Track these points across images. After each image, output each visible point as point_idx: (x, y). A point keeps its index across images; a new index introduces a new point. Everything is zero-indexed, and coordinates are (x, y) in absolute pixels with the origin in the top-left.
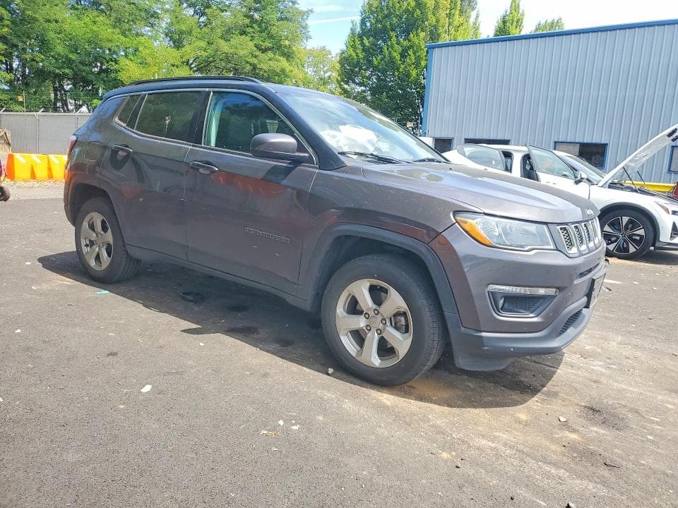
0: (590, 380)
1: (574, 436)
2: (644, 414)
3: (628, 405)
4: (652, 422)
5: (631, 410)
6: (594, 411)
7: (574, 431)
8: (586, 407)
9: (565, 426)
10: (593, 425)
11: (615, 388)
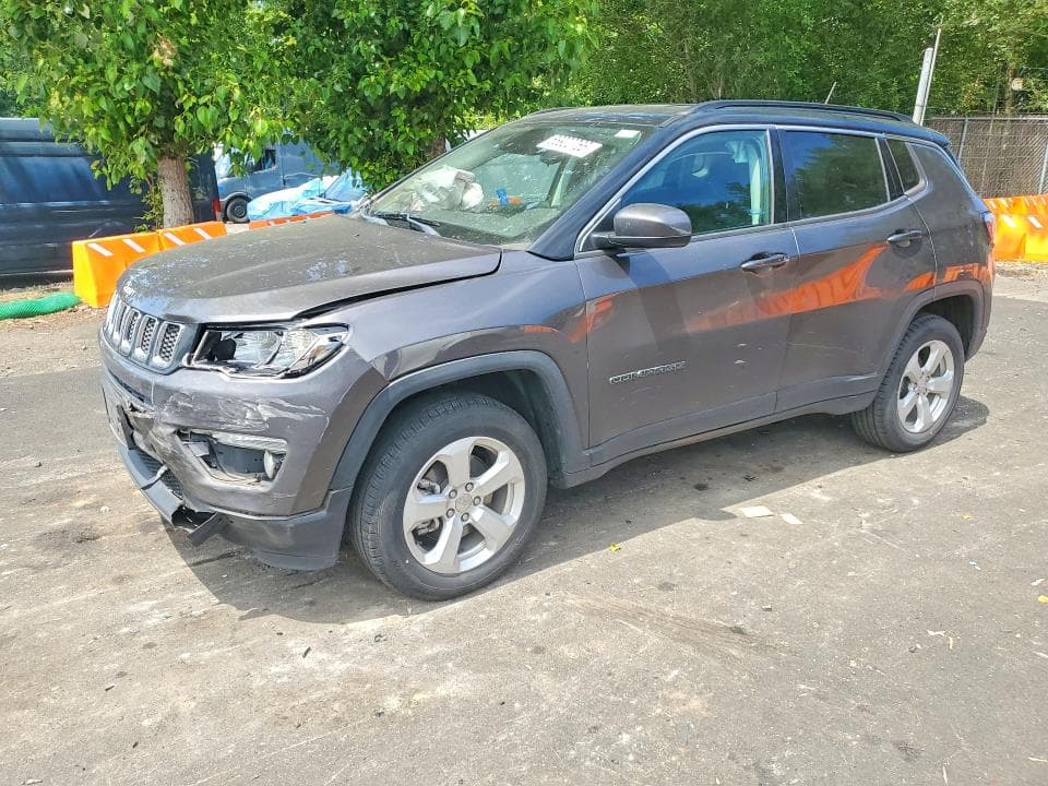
0: (131, 577)
1: (80, 503)
2: (26, 571)
3: (52, 571)
4: (9, 567)
5: (43, 567)
6: (85, 539)
7: (84, 507)
8: (99, 537)
9: (96, 506)
10: (73, 523)
11: (89, 587)
